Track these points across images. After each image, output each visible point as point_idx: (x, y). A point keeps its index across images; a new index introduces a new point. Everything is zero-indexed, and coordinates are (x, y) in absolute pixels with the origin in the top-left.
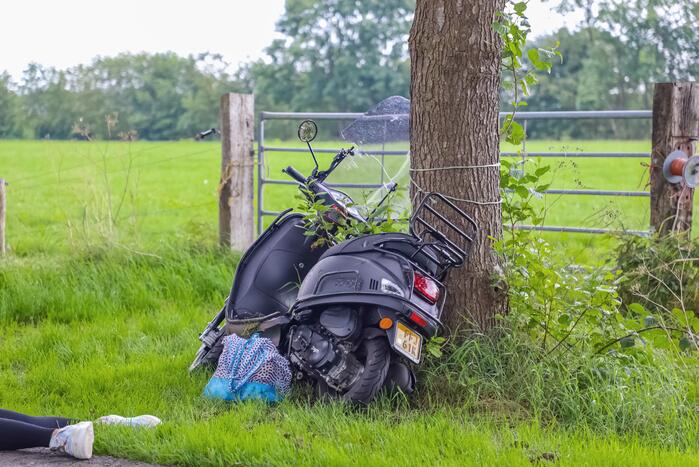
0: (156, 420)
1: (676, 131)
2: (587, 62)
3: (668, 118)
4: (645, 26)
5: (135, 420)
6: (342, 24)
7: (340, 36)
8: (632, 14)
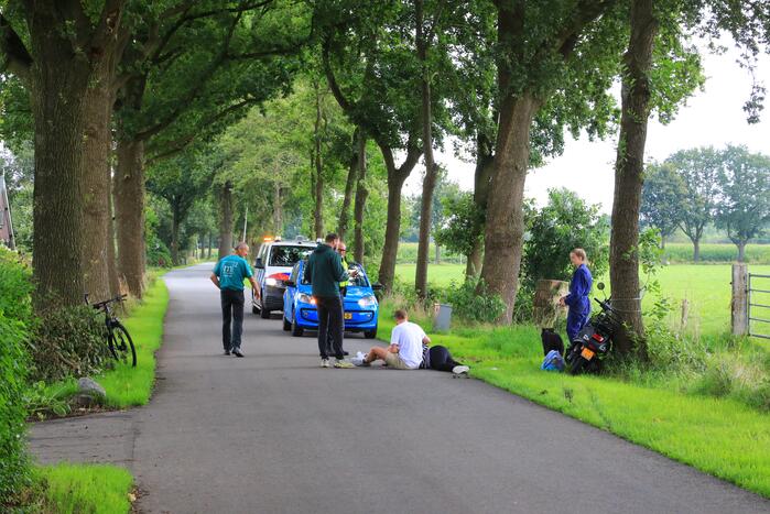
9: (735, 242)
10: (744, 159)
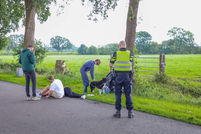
0: (93, 95)
1: (162, 60)
2: (174, 44)
3: (161, 59)
4: (182, 38)
5: (91, 95)
6: (140, 39)
7: (140, 40)
8: (181, 37)
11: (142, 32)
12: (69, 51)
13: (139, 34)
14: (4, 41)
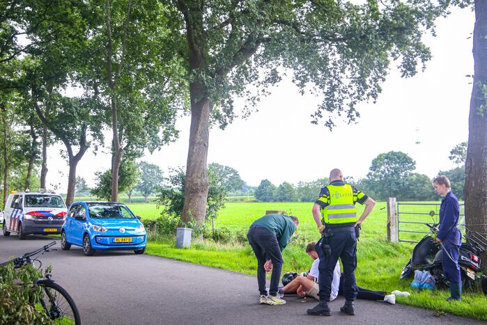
6: (389, 167)
7: (388, 171)
9: (144, 196)
10: (147, 165)
11: (393, 153)
12: (235, 194)
13: (386, 158)
14: (130, 175)
